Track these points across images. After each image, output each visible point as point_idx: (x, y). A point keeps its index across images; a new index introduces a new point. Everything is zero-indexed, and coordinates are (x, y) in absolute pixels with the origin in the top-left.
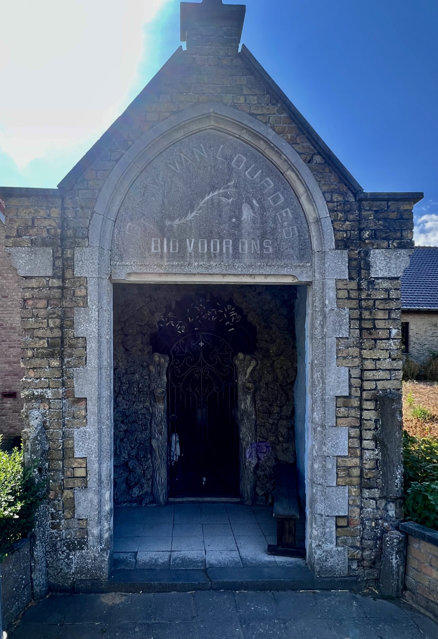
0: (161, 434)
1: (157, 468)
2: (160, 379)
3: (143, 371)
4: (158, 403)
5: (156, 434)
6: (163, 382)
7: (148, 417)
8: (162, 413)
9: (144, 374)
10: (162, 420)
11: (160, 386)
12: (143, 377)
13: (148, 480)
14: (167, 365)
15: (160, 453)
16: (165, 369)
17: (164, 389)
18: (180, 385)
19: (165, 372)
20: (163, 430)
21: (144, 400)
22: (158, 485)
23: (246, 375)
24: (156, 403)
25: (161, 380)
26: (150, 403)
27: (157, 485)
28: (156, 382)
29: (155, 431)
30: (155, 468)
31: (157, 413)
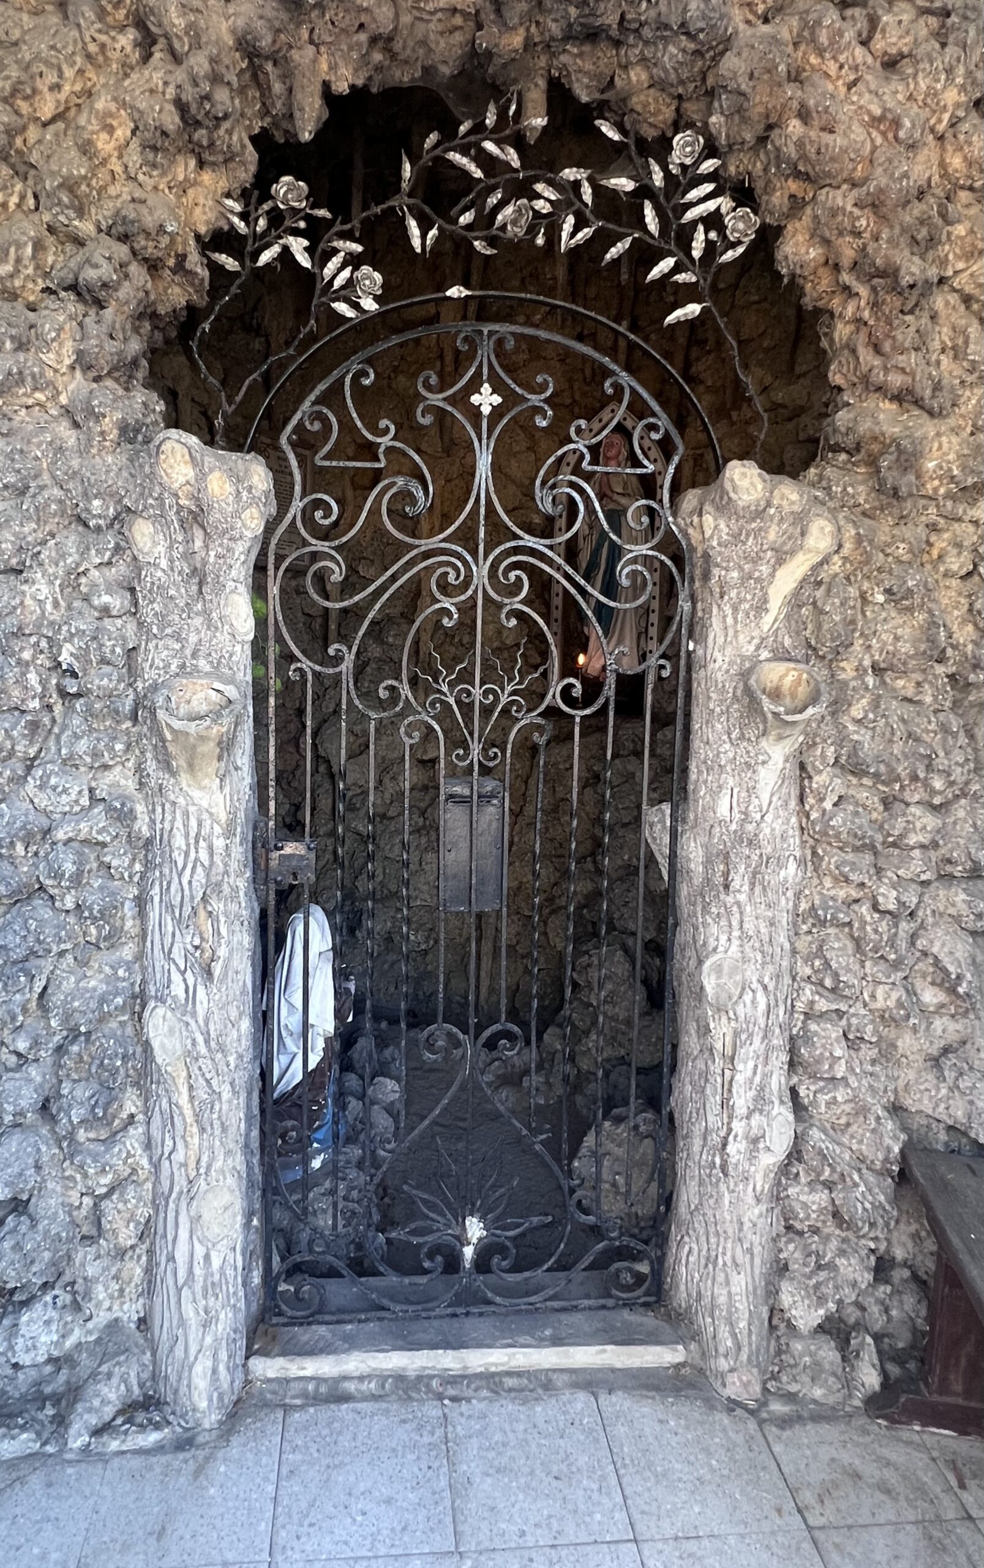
0: (209, 973)
1: (181, 1183)
2: (206, 613)
3: (84, 553)
4: (184, 778)
5: (176, 977)
6: (223, 637)
7: (118, 861)
8: (219, 843)
9: (94, 573)
10: (213, 888)
11: (202, 663)
12: (86, 599)
13: (121, 1253)
14: (253, 523)
15: (202, 1094)
16: (240, 548)
17: (231, 681)
18: (338, 659)
19: (240, 571)
20: (222, 952)
21: (96, 754)
22: (185, 1292)
23: (761, 607)
24: (173, 774)
25: (209, 624)
26: (139, 769)
27: (179, 1291)
28: (177, 637)
29: (168, 956)
30: (166, 1184)
31: (179, 841)
